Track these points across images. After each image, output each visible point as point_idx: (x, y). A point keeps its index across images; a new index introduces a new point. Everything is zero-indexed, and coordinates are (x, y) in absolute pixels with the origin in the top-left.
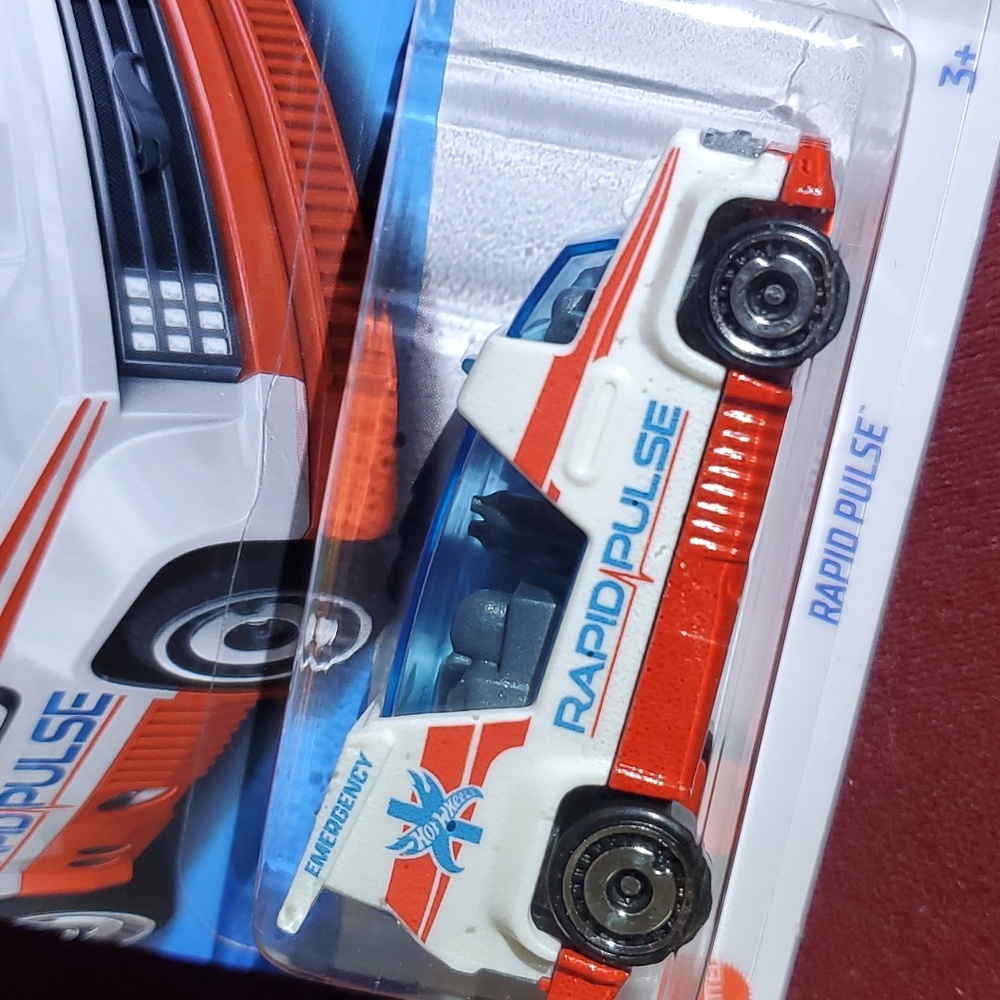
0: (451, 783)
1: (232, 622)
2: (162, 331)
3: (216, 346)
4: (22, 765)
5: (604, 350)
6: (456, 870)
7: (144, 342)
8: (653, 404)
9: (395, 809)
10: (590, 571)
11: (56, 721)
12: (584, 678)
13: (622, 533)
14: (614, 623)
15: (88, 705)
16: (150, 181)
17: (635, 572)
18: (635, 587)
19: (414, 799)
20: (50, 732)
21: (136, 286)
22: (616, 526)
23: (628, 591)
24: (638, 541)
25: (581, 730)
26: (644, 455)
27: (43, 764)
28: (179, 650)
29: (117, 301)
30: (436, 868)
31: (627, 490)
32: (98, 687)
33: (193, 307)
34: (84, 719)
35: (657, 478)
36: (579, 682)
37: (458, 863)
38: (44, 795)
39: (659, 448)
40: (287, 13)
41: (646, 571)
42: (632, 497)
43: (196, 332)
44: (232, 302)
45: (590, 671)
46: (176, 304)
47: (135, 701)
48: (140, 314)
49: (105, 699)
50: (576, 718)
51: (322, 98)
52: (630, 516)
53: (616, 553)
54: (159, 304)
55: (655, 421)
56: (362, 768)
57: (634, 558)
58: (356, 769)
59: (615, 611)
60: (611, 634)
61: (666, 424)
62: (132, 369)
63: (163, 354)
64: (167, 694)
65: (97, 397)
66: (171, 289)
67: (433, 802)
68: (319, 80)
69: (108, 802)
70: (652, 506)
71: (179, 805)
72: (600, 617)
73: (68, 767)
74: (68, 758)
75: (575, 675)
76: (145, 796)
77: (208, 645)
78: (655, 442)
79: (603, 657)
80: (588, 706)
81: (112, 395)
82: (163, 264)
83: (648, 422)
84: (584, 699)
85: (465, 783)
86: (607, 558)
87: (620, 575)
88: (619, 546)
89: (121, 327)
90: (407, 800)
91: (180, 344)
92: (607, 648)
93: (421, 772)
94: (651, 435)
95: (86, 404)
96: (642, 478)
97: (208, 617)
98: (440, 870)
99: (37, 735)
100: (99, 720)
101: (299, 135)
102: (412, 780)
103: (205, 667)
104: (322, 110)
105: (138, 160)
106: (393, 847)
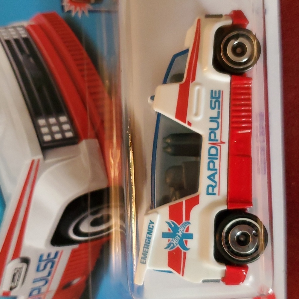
0: (179, 221)
2: (52, 133)
3: (69, 135)
4: (35, 281)
5: (194, 79)
6: (188, 249)
7: (47, 138)
8: (212, 91)
9: (164, 235)
11: (43, 264)
12: (212, 178)
13: (212, 131)
14: (217, 159)
15: (52, 256)
17: (219, 141)
18: (220, 146)
19: (169, 230)
20: (42, 267)
21: (42, 122)
22: (210, 129)
23: (218, 147)
24: (218, 132)
25: (215, 194)
26: (213, 106)
27: (41, 279)
28: (77, 232)
29: (37, 128)
30: (181, 251)
31: (211, 118)
32: (54, 249)
33: (60, 124)
34: (51, 261)
35: (219, 112)
36: (211, 180)
37: (188, 247)
38: (44, 289)
39: (217, 103)
41: (223, 140)
42: (212, 119)
43: (62, 131)
44: (71, 121)
45: (213, 175)
46: (54, 125)
47: (66, 251)
48: (45, 130)
49: (56, 254)
50: (213, 190)
52: (214, 125)
53: (212, 137)
54: (49, 126)
55: (214, 95)
56: (151, 225)
57: (218, 137)
58: (149, 226)
59: (216, 155)
60: (217, 162)
61: (217, 96)
62: (45, 147)
63: (54, 140)
64: (76, 246)
65: (36, 158)
66: (52, 120)
67: (175, 230)
69: (64, 286)
70: (219, 120)
72: (212, 158)
73: (49, 278)
74: (49, 274)
75: (209, 177)
76: (75, 281)
77: (85, 228)
78: (216, 101)
79: (216, 170)
80: (215, 186)
81: (40, 156)
82: (48, 114)
83: (212, 97)
84: (214, 184)
85: (184, 221)
86: (210, 139)
87: (215, 143)
88: (212, 135)
89: (39, 135)
90: (167, 231)
91: (58, 136)
92: (217, 167)
93: (169, 221)
94: (214, 100)
95: (33, 162)
96: (214, 113)
97: (84, 218)
98: (183, 251)
99: (38, 270)
100: (56, 260)
101: (81, 67)
102: (167, 225)
103: (86, 235)
104: (86, 59)
106: (166, 248)
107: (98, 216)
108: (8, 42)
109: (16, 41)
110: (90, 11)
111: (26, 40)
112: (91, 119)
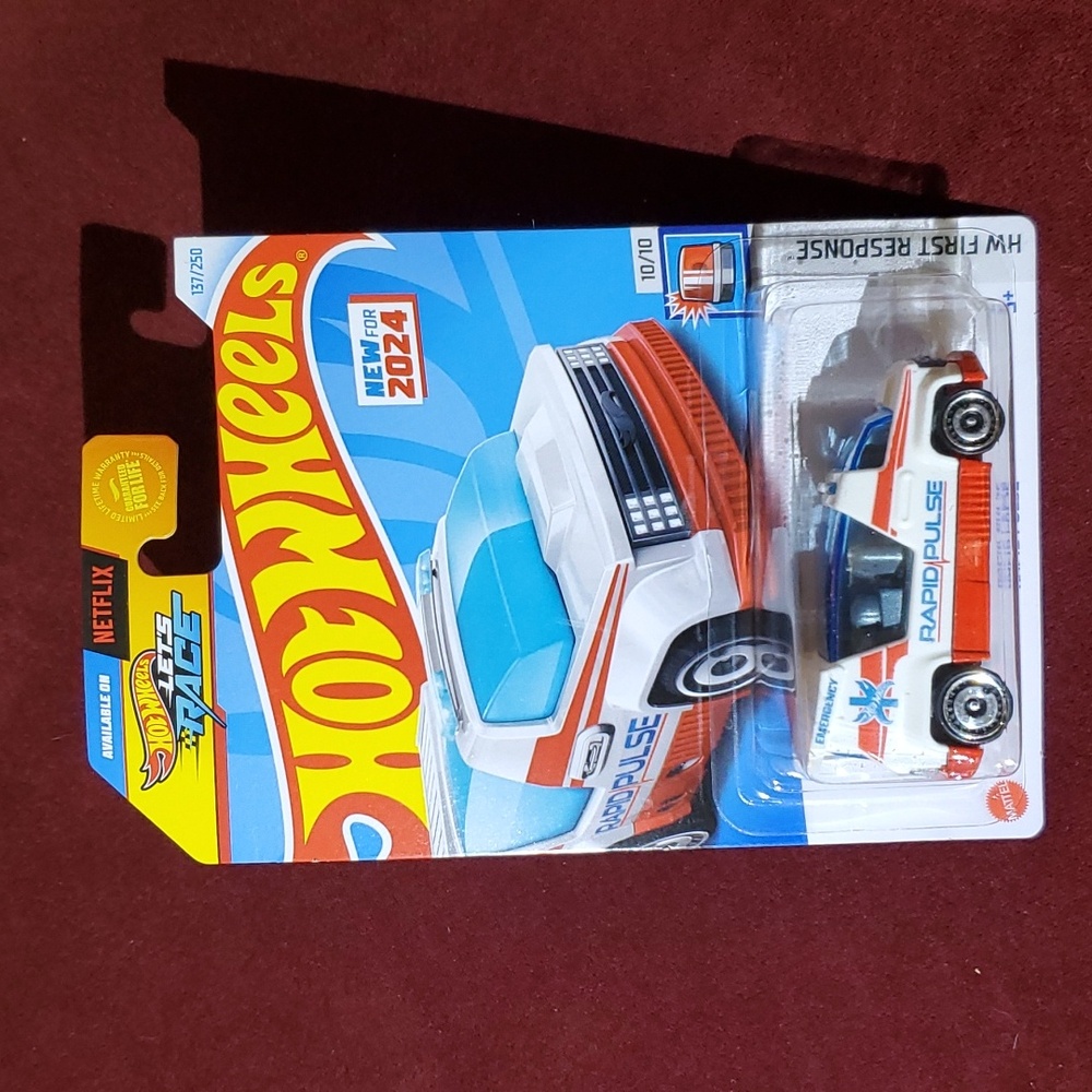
0: (877, 680)
1: (713, 662)
2: (649, 522)
3: (675, 523)
4: (623, 763)
5: (900, 465)
6: (890, 722)
7: (641, 530)
8: (929, 482)
9: (854, 701)
10: (919, 566)
11: (636, 735)
12: (928, 615)
13: (930, 543)
14: (936, 586)
15: (650, 723)
16: (629, 450)
17: (940, 560)
18: (942, 567)
19: (861, 694)
20: (633, 742)
21: (632, 503)
22: (926, 541)
23: (939, 569)
24: (938, 545)
25: (932, 640)
26: (931, 506)
27: (633, 760)
28: (690, 683)
29: (625, 513)
30: (879, 725)
31: (928, 524)
32: (653, 712)
33: (662, 506)
34: (650, 730)
35: (940, 515)
36: (928, 618)
37: (890, 718)
38: (637, 777)
39: (937, 501)
40: (679, 354)
41: (946, 558)
42: (930, 526)
43: (665, 518)
44: (679, 498)
45: (931, 610)
46: (653, 507)
47: (673, 714)
48: (637, 516)
49: (658, 717)
50: (929, 635)
51: (704, 391)
52: (932, 535)
53: (930, 553)
54: (645, 509)
55: (932, 489)
56: (833, 686)
57: (938, 553)
59: (936, 580)
60: (936, 591)
61: (938, 489)
62: (638, 544)
63: (651, 533)
64: (689, 707)
65: (623, 562)
66: (649, 500)
67: (870, 692)
68: (701, 383)
69: (671, 772)
70: (940, 528)
71: (707, 765)
72: (929, 585)
73: (646, 759)
74: (646, 754)
75: (924, 614)
76: (688, 765)
77: (703, 677)
78: (934, 499)
79: (935, 603)
80: (934, 627)
81: (631, 560)
82: (643, 489)
83: (929, 492)
84: (931, 625)
85: (884, 680)
86: (926, 557)
87: (934, 563)
88: (930, 550)
89: (629, 526)
90: (858, 695)
91: (658, 526)
92: (936, 598)
94: (932, 496)
95: (619, 566)
96: (932, 517)
97: (700, 662)
98: (882, 725)
99: (628, 745)
100: (657, 729)
101: (697, 410)
102: (858, 685)
103: (705, 689)
104: (705, 396)
105: (622, 441)
106: (857, 720)
107: (724, 658)
108: (578, 371)
109: (592, 369)
110: (712, 316)
111: (606, 367)
112: (711, 498)
